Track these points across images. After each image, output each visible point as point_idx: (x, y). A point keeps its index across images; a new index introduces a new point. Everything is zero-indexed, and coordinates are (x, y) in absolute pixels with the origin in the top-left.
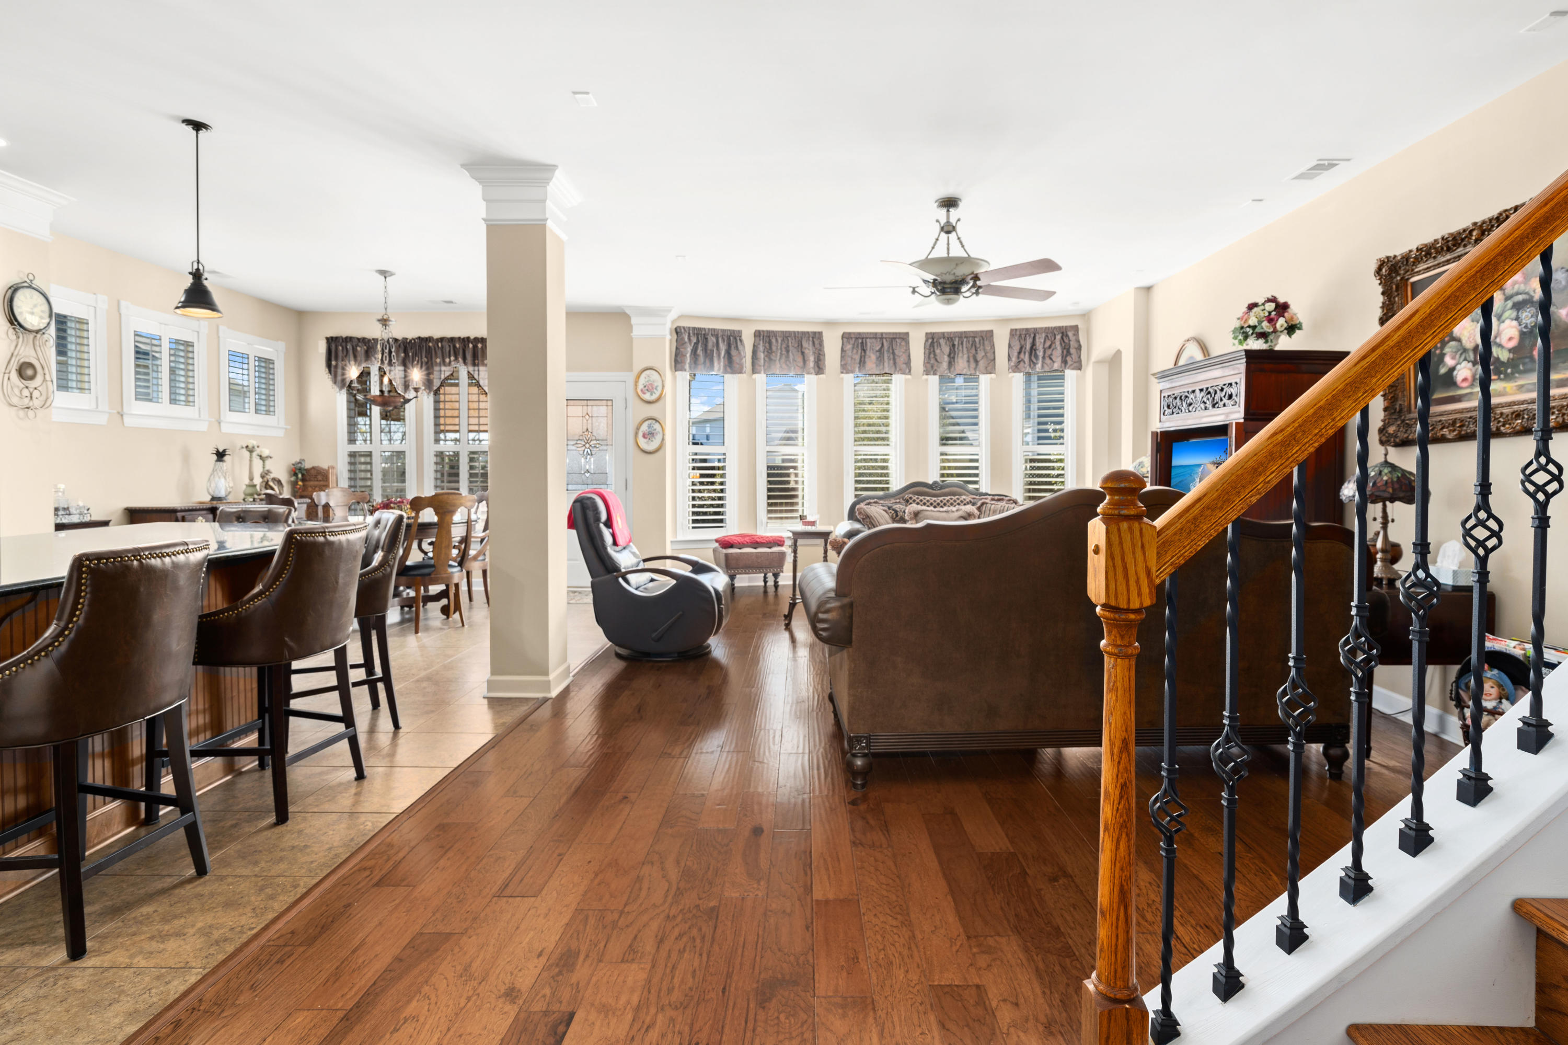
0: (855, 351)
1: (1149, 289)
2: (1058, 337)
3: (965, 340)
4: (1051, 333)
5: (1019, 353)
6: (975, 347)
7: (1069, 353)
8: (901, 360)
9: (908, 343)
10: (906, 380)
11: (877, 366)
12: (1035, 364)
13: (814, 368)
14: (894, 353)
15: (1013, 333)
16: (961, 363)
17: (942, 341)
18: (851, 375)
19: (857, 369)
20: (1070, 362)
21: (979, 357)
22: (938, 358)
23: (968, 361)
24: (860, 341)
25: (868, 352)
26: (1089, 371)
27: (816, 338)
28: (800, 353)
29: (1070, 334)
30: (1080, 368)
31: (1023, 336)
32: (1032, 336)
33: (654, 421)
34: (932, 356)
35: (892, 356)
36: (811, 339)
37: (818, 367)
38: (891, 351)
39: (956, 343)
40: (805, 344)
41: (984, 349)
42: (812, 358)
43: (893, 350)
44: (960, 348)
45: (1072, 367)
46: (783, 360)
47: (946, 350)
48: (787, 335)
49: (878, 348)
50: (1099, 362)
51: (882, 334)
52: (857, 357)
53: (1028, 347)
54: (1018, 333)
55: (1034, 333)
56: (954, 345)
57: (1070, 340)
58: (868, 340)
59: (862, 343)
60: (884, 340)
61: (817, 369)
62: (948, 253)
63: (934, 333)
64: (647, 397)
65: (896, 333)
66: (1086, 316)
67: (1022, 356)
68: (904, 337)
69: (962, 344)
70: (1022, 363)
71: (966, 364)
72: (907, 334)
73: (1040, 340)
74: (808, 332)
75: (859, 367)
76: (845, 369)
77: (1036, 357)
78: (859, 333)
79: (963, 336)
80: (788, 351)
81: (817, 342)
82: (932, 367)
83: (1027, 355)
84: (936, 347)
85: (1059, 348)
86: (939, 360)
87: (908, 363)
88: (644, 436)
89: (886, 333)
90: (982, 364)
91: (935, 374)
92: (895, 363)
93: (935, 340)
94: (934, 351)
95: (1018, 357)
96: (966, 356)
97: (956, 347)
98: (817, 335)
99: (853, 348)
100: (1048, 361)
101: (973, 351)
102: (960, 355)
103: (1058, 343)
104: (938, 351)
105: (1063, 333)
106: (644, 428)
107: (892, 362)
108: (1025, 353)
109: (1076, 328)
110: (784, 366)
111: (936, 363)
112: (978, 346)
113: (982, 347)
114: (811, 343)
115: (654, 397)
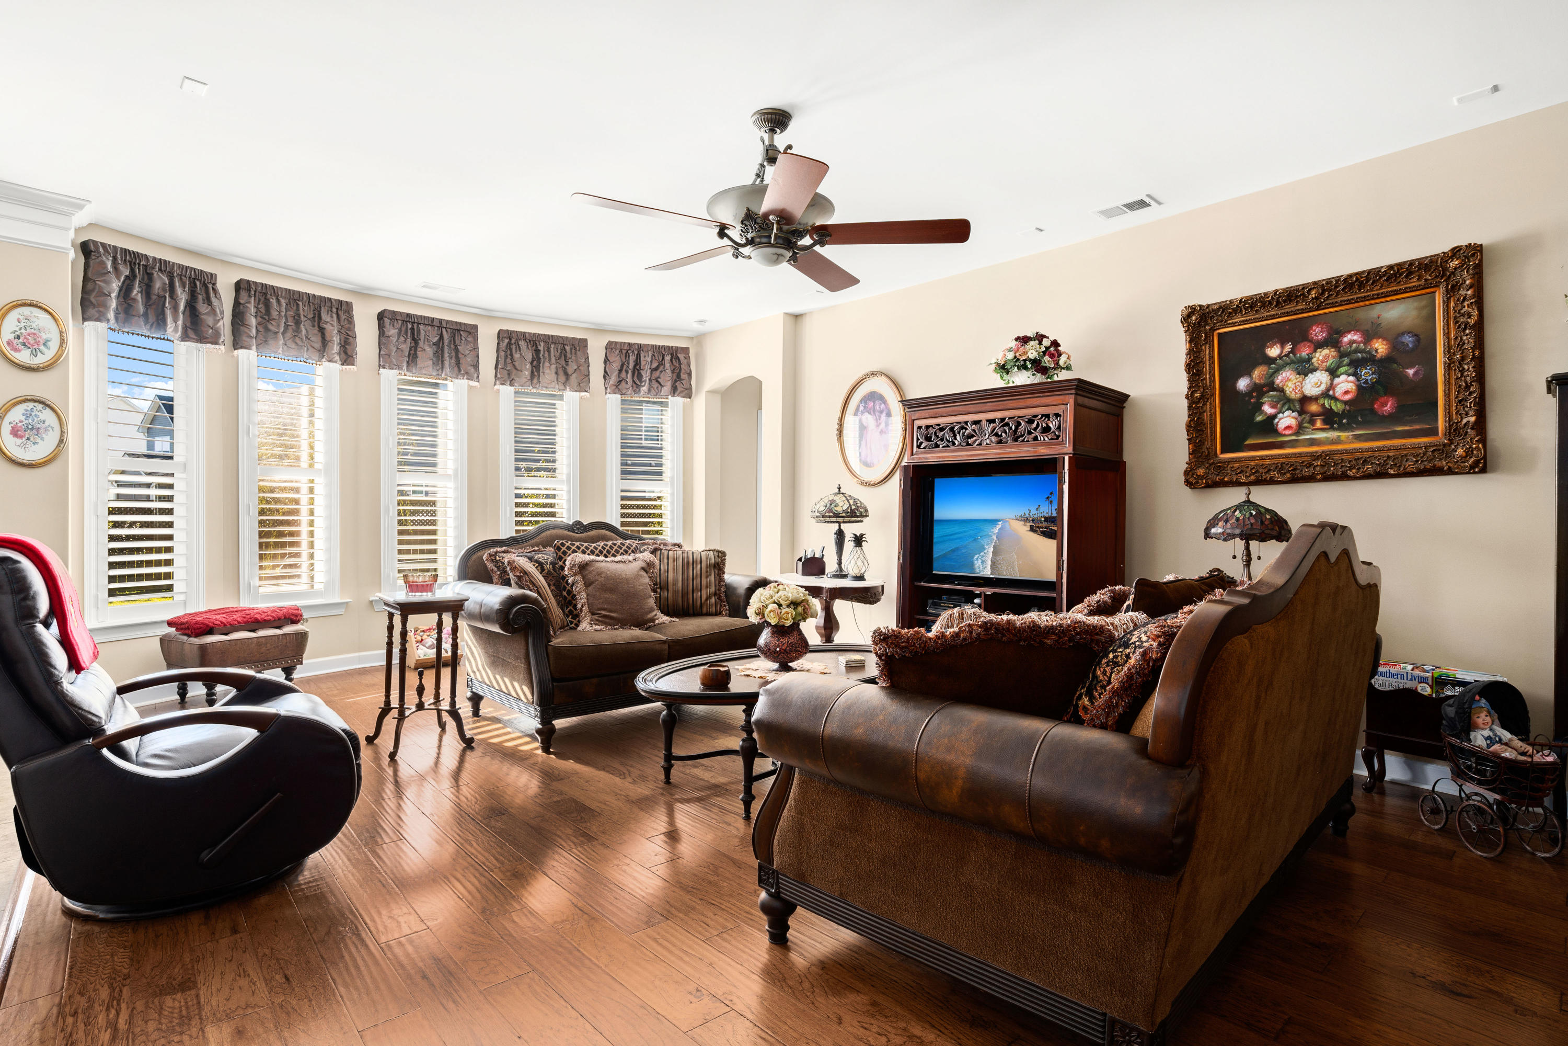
0: (402, 339)
1: (798, 316)
2: (668, 358)
3: (553, 346)
4: (659, 352)
5: (620, 371)
6: (565, 356)
7: (679, 376)
8: (466, 361)
9: (476, 339)
10: (470, 387)
11: (433, 363)
12: (639, 387)
13: (339, 354)
14: (457, 351)
15: (610, 346)
16: (548, 372)
17: (522, 343)
18: (395, 372)
19: (404, 364)
20: (679, 389)
21: (570, 370)
22: (516, 364)
23: (556, 373)
24: (410, 326)
25: (421, 343)
26: (700, 402)
27: (343, 310)
28: (316, 328)
29: (681, 356)
30: (690, 398)
31: (624, 352)
32: (636, 352)
33: (40, 406)
34: (509, 361)
35: (453, 354)
36: (334, 310)
37: (346, 353)
38: (453, 346)
39: (541, 348)
40: (325, 316)
41: (577, 361)
42: (336, 339)
43: (456, 346)
44: (546, 355)
45: (682, 394)
46: (289, 334)
47: (529, 356)
48: (296, 297)
49: (435, 340)
50: (712, 392)
51: (441, 321)
52: (406, 347)
53: (631, 365)
54: (618, 347)
55: (640, 348)
56: (537, 351)
57: (680, 364)
58: (421, 327)
59: (412, 329)
60: (444, 330)
61: (343, 355)
63: (512, 332)
64: (24, 356)
65: (460, 324)
66: (699, 338)
67: (623, 375)
68: (472, 331)
69: (549, 352)
70: (623, 383)
71: (554, 376)
72: (476, 327)
73: (646, 359)
74: (330, 299)
75: (408, 362)
77: (640, 377)
78: (408, 315)
79: (549, 340)
80: (298, 323)
81: (343, 317)
82: (509, 374)
83: (630, 374)
84: (514, 351)
85: (669, 371)
86: (518, 367)
87: (476, 366)
88: (15, 432)
89: (447, 322)
90: (573, 378)
91: (511, 385)
92: (458, 364)
93: (513, 341)
94: (511, 355)
95: (619, 377)
96: (554, 366)
97: (542, 353)
98: (344, 307)
99: (399, 334)
100: (655, 385)
101: (562, 362)
102: (547, 364)
103: (668, 365)
104: (517, 356)
105: (672, 354)
106: (16, 415)
107: (453, 361)
108: (627, 372)
109: (686, 350)
110: (290, 343)
111: (515, 371)
112: (569, 355)
113: (573, 358)
114: (335, 316)
115: (40, 360)
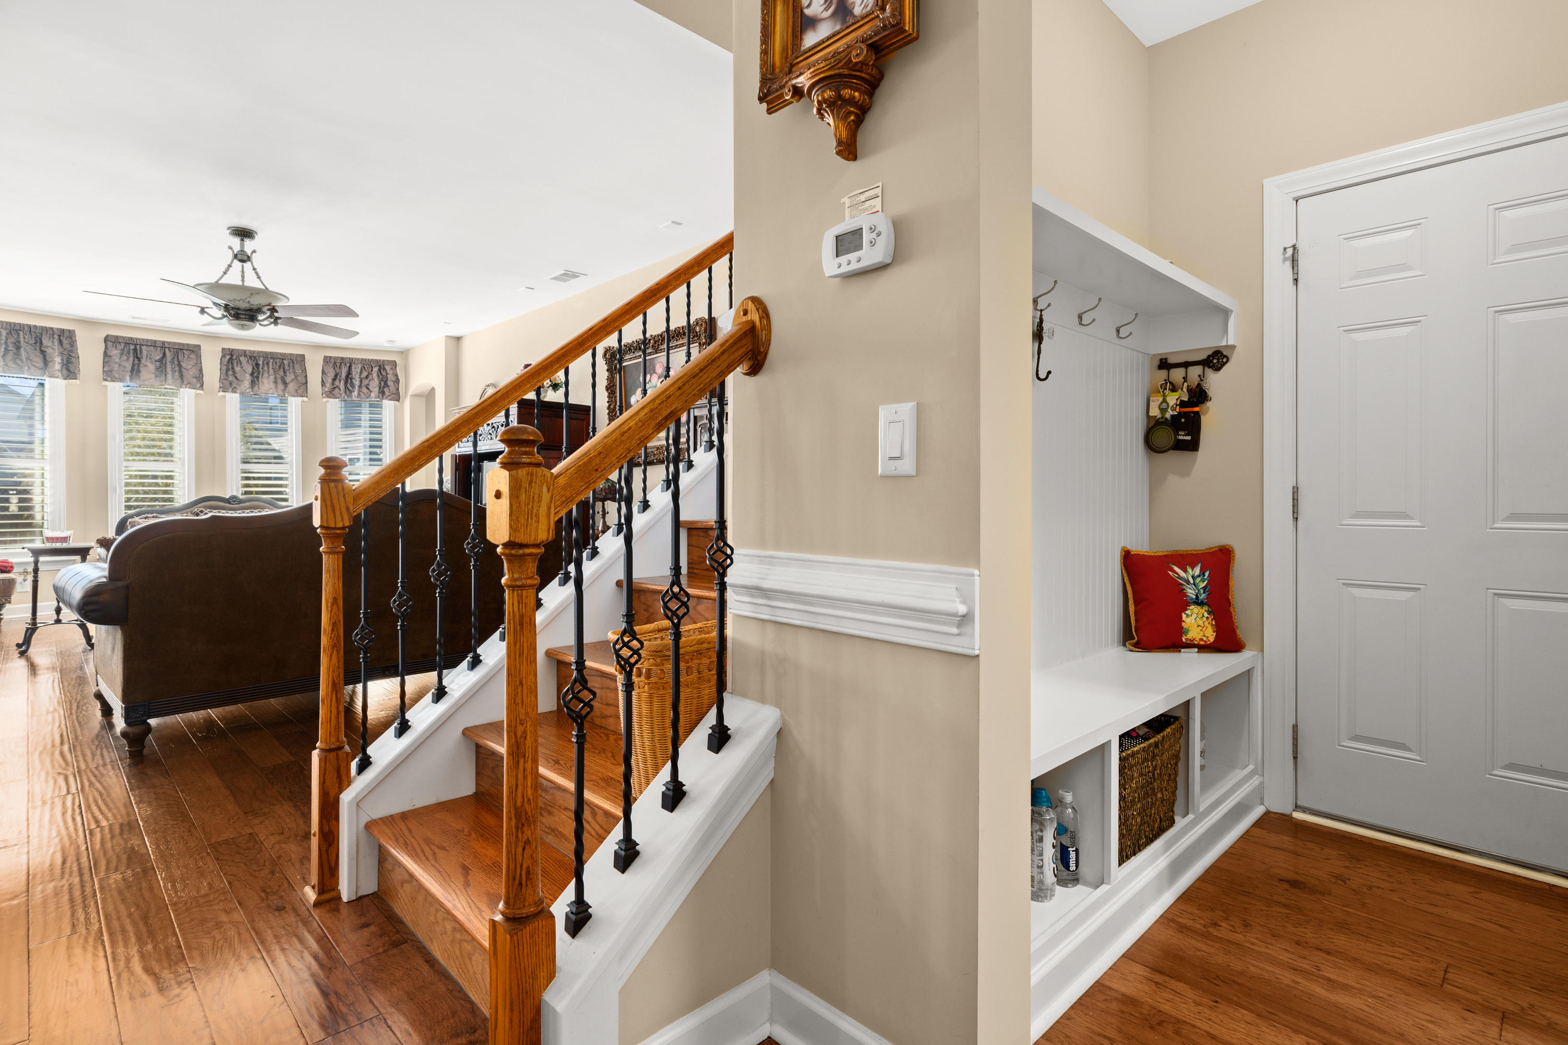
0: (124, 358)
1: (459, 339)
2: (376, 369)
3: (271, 361)
4: (367, 365)
5: (334, 380)
6: (284, 368)
7: (386, 385)
8: (190, 373)
9: (199, 357)
10: (197, 395)
11: (156, 376)
12: (351, 392)
13: (61, 370)
14: (180, 365)
15: (327, 360)
16: (267, 384)
17: (242, 359)
18: (121, 384)
19: (128, 378)
20: (387, 394)
21: (288, 379)
22: (238, 376)
23: (275, 382)
24: (132, 347)
25: (143, 361)
26: (407, 403)
27: (64, 337)
28: (38, 351)
29: (388, 368)
30: (398, 400)
31: (338, 364)
32: (348, 365)
34: (230, 373)
35: (177, 368)
36: (56, 337)
37: (68, 370)
38: (176, 362)
39: (261, 363)
40: (46, 342)
41: (294, 373)
42: (58, 360)
43: (179, 362)
44: (266, 368)
45: (389, 398)
46: (10, 356)
47: (249, 369)
48: (17, 327)
49: (158, 358)
50: (415, 396)
51: (163, 343)
52: (129, 366)
53: (344, 375)
54: (332, 361)
55: (351, 362)
56: (257, 365)
57: (387, 374)
58: (144, 348)
59: (135, 350)
60: (167, 350)
61: (65, 372)
62: (243, 281)
63: (233, 350)
65: (183, 344)
66: (405, 353)
67: (337, 383)
68: (195, 350)
69: (268, 364)
70: (337, 390)
71: (273, 385)
72: (199, 347)
73: (356, 371)
74: (52, 328)
75: (130, 376)
76: (109, 374)
77: (353, 385)
78: (131, 339)
79: (267, 356)
80: (18, 348)
81: (65, 342)
82: (231, 384)
83: (342, 383)
84: (235, 364)
85: (376, 379)
86: (238, 377)
87: (200, 377)
89: (169, 343)
90: (292, 386)
91: (234, 391)
92: (181, 376)
93: (234, 357)
94: (233, 368)
95: (333, 384)
96: (272, 377)
97: (261, 366)
98: (66, 334)
99: (122, 354)
100: (364, 390)
101: (281, 373)
102: (266, 375)
103: (375, 375)
104: (238, 369)
105: (380, 366)
107: (177, 374)
108: (340, 381)
109: (394, 364)
110: (11, 364)
111: (236, 381)
112: (287, 368)
113: (291, 370)
114: (56, 342)
